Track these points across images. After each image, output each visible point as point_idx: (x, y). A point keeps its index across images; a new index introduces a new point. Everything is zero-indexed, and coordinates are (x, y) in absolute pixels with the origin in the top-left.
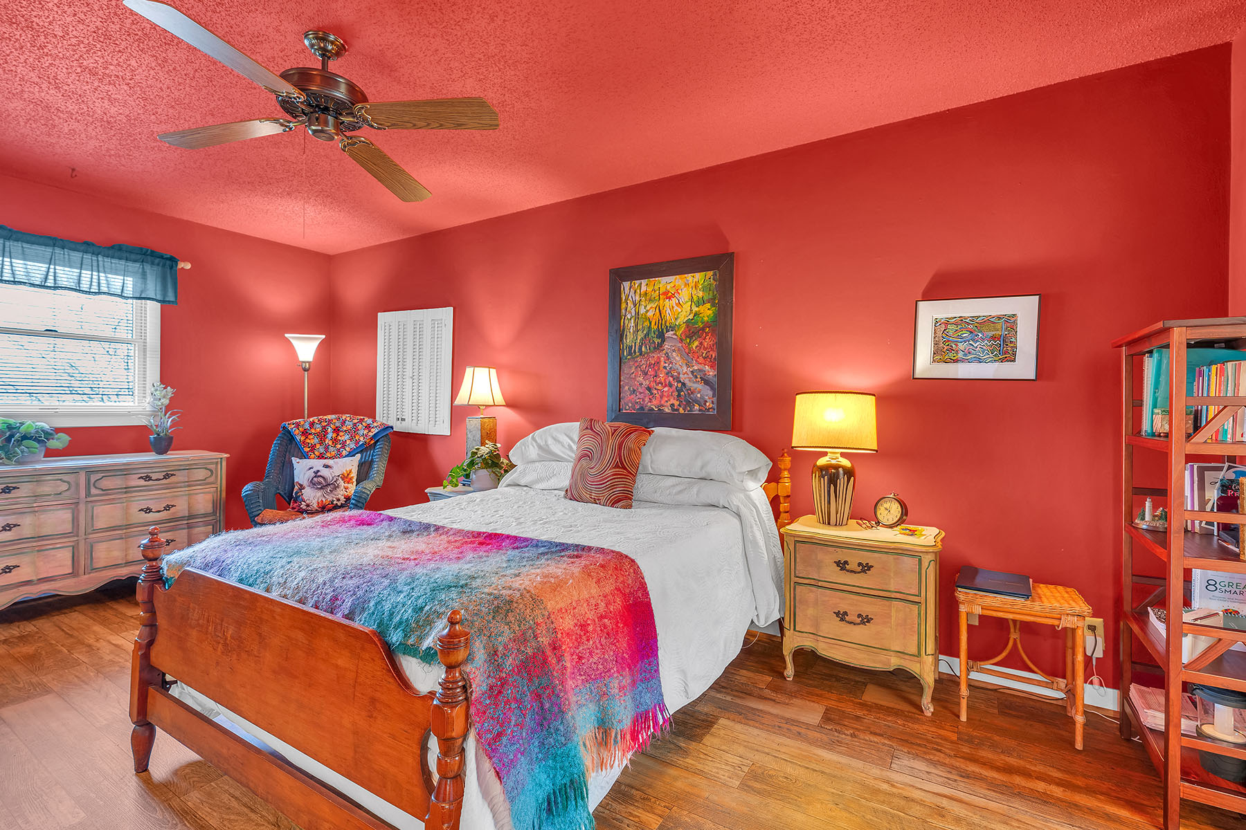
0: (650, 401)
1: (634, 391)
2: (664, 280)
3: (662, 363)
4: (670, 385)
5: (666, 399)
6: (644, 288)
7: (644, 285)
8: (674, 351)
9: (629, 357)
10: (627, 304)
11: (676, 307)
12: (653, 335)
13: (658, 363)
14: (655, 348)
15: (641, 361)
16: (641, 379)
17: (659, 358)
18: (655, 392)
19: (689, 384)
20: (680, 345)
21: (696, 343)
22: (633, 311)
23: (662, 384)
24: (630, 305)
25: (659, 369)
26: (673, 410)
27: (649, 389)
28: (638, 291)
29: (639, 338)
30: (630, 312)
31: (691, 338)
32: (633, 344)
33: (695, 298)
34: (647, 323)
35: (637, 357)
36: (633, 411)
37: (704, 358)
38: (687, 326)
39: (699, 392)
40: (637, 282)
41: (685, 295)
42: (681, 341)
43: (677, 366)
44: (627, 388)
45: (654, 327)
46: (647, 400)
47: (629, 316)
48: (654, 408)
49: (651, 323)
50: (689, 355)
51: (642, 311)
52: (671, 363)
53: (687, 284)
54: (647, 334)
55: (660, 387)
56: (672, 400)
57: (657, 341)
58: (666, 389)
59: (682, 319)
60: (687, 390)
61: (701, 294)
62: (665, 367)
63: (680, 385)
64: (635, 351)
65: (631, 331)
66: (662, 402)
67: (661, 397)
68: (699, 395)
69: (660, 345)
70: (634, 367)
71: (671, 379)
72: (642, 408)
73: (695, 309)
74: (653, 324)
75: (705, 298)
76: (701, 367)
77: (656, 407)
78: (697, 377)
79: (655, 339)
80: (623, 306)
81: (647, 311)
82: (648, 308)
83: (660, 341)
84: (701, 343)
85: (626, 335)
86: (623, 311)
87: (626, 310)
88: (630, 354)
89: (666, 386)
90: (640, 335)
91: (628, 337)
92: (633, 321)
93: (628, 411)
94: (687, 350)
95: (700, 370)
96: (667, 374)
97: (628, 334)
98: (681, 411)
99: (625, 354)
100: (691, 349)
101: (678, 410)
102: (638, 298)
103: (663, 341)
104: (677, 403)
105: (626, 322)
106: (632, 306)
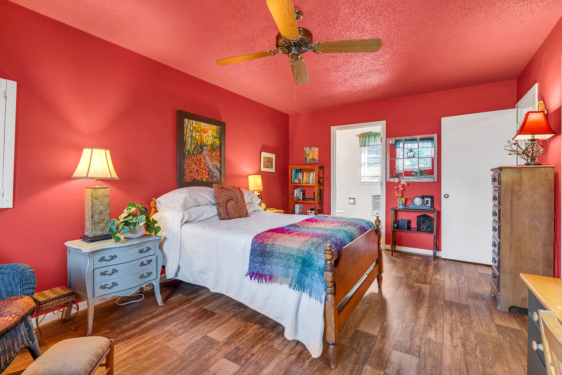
0: (198, 176)
1: (191, 171)
2: (203, 124)
3: (202, 160)
4: (206, 170)
5: (204, 176)
6: (194, 125)
7: (195, 123)
8: (207, 155)
9: (188, 155)
10: (187, 130)
11: (207, 137)
12: (198, 147)
13: (201, 159)
14: (199, 153)
15: (194, 158)
16: (194, 166)
17: (201, 158)
18: (200, 172)
19: (212, 170)
20: (209, 153)
21: (214, 154)
22: (190, 134)
23: (202, 169)
24: (188, 131)
25: (201, 162)
26: (207, 180)
27: (197, 171)
28: (192, 125)
29: (193, 147)
30: (188, 134)
31: (212, 151)
32: (190, 150)
33: (214, 136)
34: (196, 141)
35: (192, 156)
36: (190, 181)
37: (217, 160)
38: (211, 146)
39: (215, 173)
40: (192, 121)
41: (210, 133)
42: (209, 151)
43: (208, 161)
44: (187, 170)
45: (199, 144)
46: (196, 176)
47: (188, 136)
48: (199, 179)
49: (197, 142)
50: (212, 157)
51: (194, 135)
52: (206, 160)
53: (211, 129)
54: (196, 147)
55: (201, 170)
56: (206, 176)
57: (200, 150)
58: (204, 171)
59: (209, 143)
60: (212, 172)
61: (215, 134)
62: (203, 162)
63: (209, 170)
64: (191, 153)
65: (189, 143)
66: (203, 177)
67: (202, 174)
68: (215, 174)
69: (202, 152)
70: (190, 161)
71: (206, 167)
72: (194, 179)
73: (214, 140)
74: (198, 142)
75: (217, 136)
76: (216, 163)
77: (200, 179)
78: (214, 167)
79: (199, 149)
80: (185, 130)
81: (196, 136)
82: (196, 134)
83: (201, 150)
84: (216, 154)
85: (187, 145)
86: (185, 133)
87: (187, 132)
88: (189, 154)
89: (204, 170)
90: (193, 146)
91: (188, 145)
92: (190, 138)
93: (188, 181)
94: (211, 156)
95: (216, 164)
96: (204, 165)
97: (188, 144)
98: (210, 181)
99: (186, 153)
100: (212, 156)
101: (208, 180)
102: (192, 128)
103: (203, 150)
104: (208, 177)
105: (187, 138)
106: (189, 132)
